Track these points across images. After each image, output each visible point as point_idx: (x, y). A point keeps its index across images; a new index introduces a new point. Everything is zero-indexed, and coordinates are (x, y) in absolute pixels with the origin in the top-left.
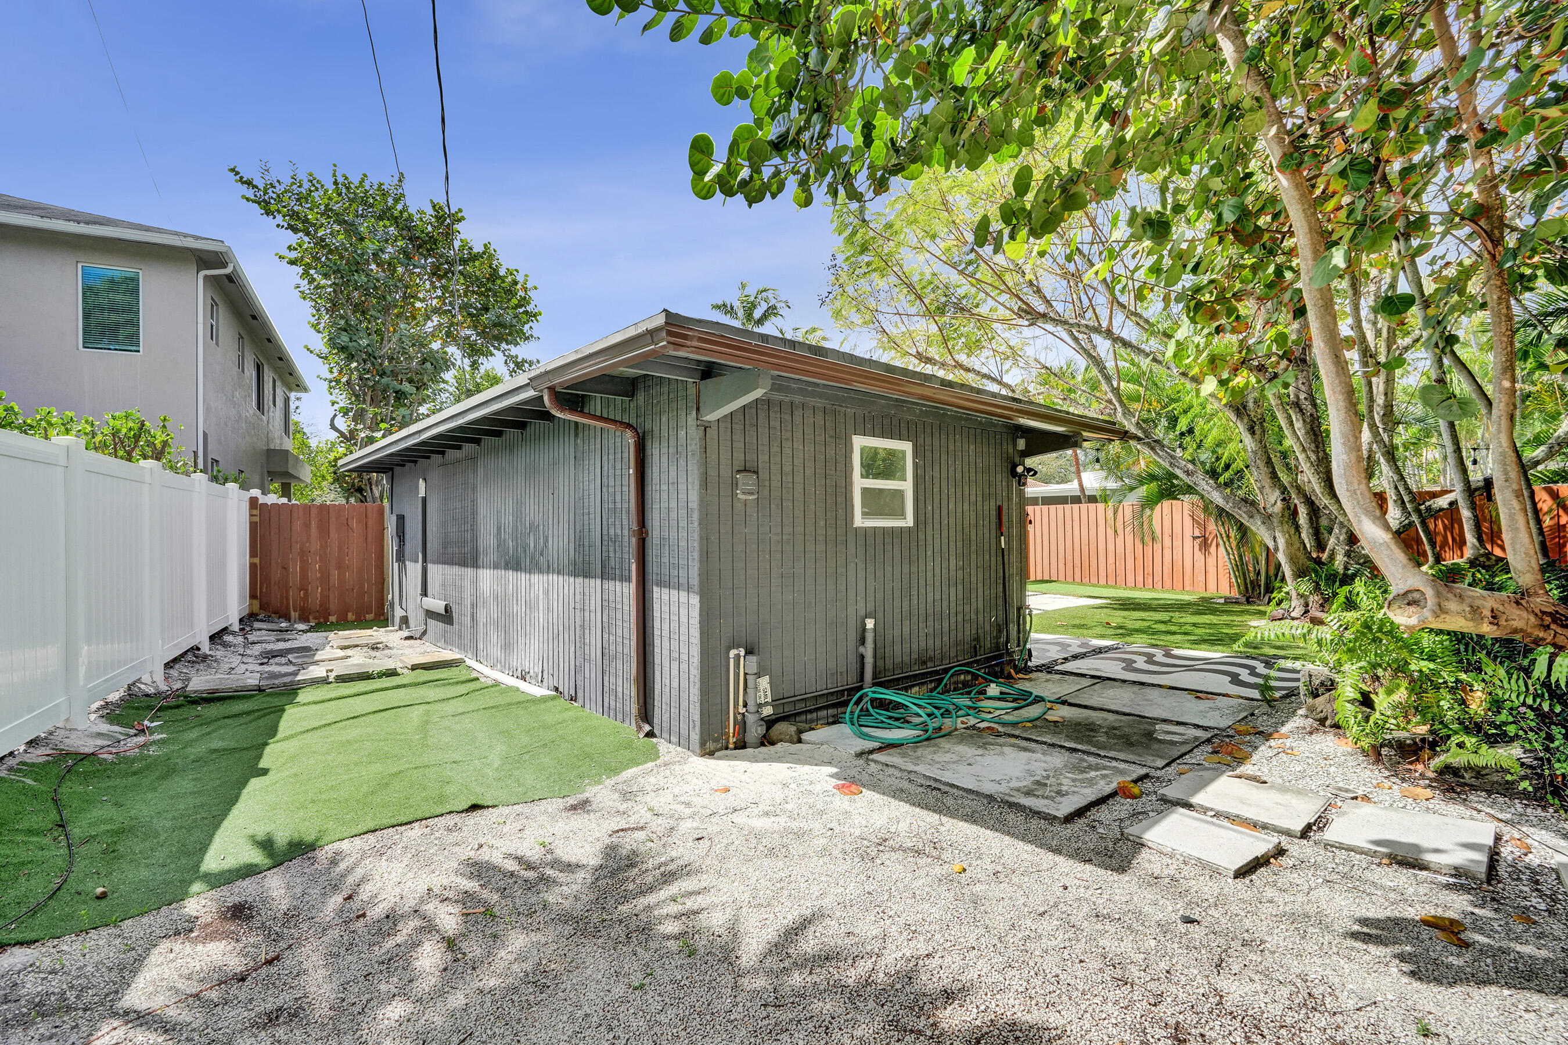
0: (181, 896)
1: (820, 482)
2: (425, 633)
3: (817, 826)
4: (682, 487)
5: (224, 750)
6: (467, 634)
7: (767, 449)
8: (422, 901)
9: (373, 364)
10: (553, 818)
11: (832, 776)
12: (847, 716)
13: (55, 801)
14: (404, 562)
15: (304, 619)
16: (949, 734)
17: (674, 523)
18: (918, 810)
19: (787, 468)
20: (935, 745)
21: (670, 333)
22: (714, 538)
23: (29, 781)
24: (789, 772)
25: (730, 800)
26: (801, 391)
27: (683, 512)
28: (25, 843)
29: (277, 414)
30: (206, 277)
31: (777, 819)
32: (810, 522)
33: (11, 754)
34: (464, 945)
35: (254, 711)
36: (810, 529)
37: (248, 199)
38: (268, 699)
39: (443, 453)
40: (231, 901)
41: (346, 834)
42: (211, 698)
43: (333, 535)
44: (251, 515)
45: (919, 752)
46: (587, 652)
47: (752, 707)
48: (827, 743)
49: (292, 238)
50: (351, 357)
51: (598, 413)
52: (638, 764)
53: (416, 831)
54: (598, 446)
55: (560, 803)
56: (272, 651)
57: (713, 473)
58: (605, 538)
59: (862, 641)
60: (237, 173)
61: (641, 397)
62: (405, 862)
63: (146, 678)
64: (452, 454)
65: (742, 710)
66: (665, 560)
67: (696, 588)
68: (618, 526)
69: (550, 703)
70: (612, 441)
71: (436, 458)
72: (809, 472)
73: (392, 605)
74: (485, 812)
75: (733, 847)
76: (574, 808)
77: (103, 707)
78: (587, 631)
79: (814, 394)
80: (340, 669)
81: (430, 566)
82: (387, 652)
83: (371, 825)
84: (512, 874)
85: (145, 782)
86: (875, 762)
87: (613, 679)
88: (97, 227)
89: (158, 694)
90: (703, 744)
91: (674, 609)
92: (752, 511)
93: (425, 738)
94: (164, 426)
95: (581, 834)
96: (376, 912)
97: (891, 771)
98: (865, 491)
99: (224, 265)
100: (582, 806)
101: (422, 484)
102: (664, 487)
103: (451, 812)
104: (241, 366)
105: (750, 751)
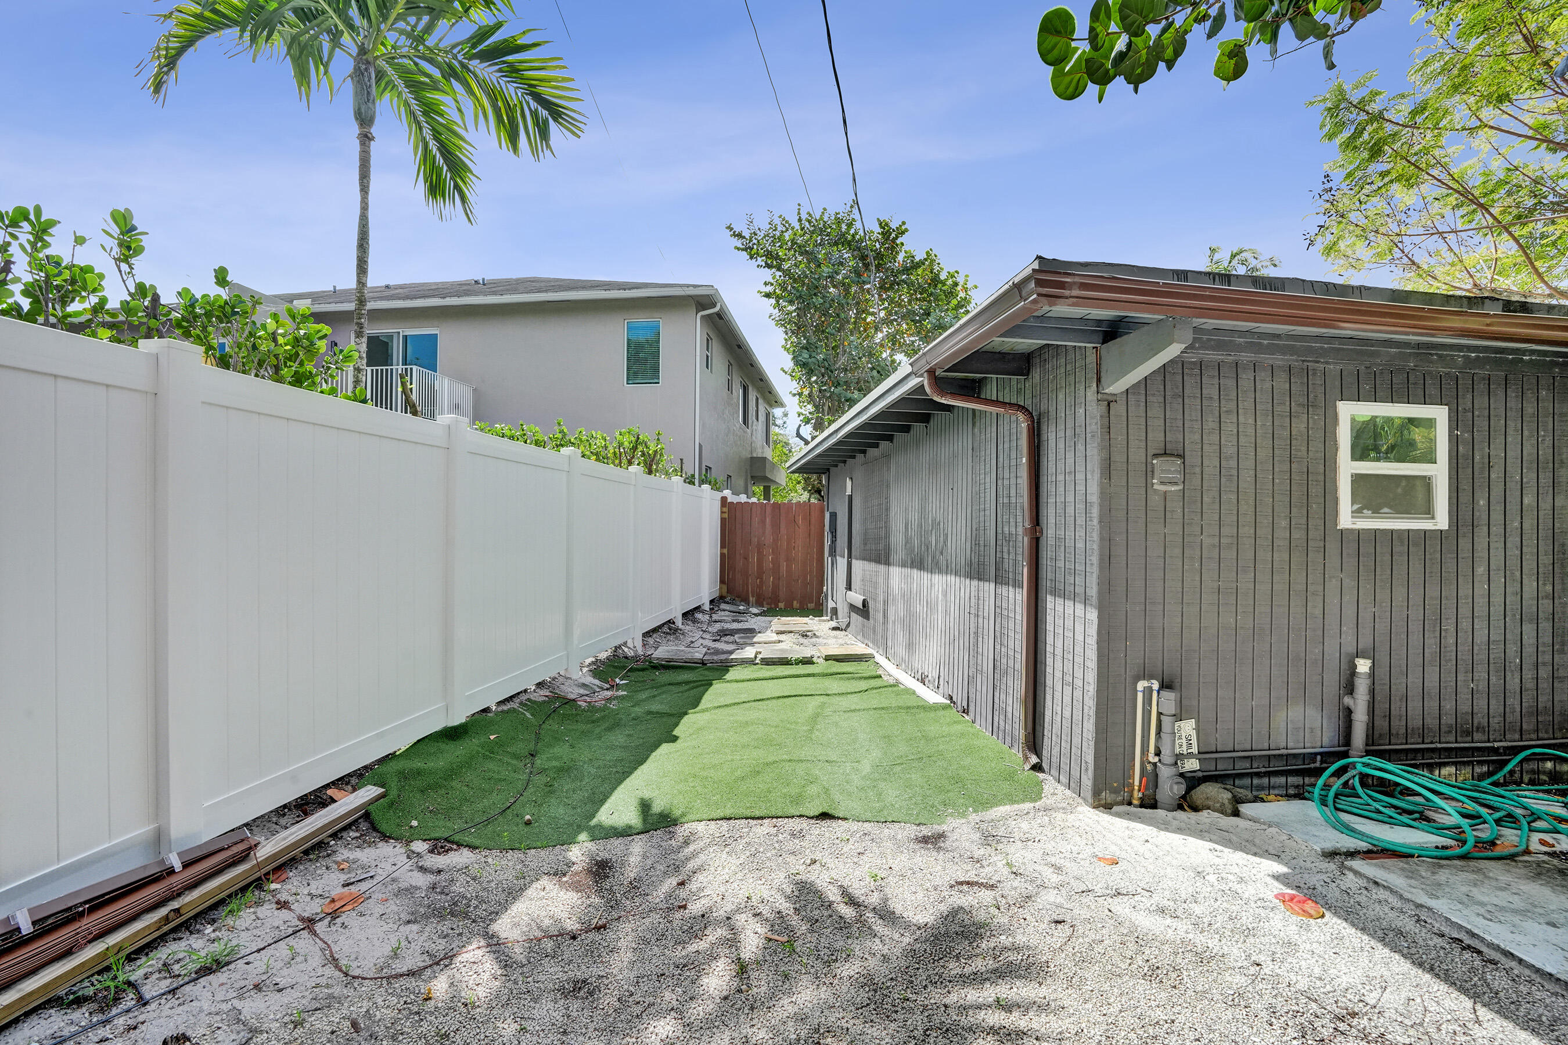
0: (571, 841)
1: (1282, 467)
2: (848, 625)
3: (1235, 952)
4: (1080, 476)
5: (657, 713)
6: (880, 629)
7: (1198, 425)
8: (738, 910)
9: (830, 377)
10: (899, 846)
11: (1277, 877)
12: (1317, 791)
13: (537, 734)
14: (835, 556)
15: (759, 604)
16: (1512, 857)
17: (1070, 520)
18: (1427, 977)
19: (1230, 450)
20: (1479, 871)
21: (1040, 283)
22: (1120, 539)
23: (528, 715)
24: (1211, 855)
25: (1115, 877)
26: (1251, 347)
27: (1081, 506)
28: (508, 764)
29: (759, 427)
30: (702, 317)
31: (1175, 923)
32: (1265, 521)
33: (525, 691)
34: (754, 975)
35: (691, 682)
36: (1264, 531)
37: (738, 249)
38: (706, 673)
39: (864, 452)
40: (603, 855)
41: (705, 816)
42: (668, 666)
43: (783, 531)
44: (722, 512)
45: (1443, 875)
46: (980, 662)
47: (1167, 756)
48: (1277, 825)
49: (768, 274)
50: (811, 372)
51: (994, 398)
52: (1013, 802)
53: (766, 827)
54: (994, 435)
55: (912, 831)
56: (727, 630)
57: (1118, 458)
58: (1000, 537)
59: (1350, 689)
60: (731, 229)
61: (1036, 375)
62: (741, 861)
63: (630, 644)
64: (872, 452)
65: (1153, 759)
66: (1060, 564)
67: (1094, 600)
68: (1013, 524)
69: (941, 713)
70: (1007, 427)
71: (860, 457)
72: (1264, 453)
73: (826, 596)
74: (834, 824)
75: (1100, 948)
76: (925, 840)
77: (593, 663)
78: (980, 639)
79: (1271, 349)
80: (767, 653)
81: (854, 561)
82: (814, 640)
83: (728, 813)
84: (831, 904)
85: (597, 730)
86: (1356, 873)
87: (1003, 696)
88: (635, 291)
89: (636, 658)
90: (1096, 793)
91: (1069, 623)
92: (1175, 506)
93: (811, 731)
94: (658, 439)
95: (919, 875)
96: (695, 908)
97: (1382, 894)
98: (1358, 480)
99: (714, 305)
100: (933, 841)
101: (849, 483)
102: (1060, 477)
103: (801, 816)
104: (730, 388)
105: (1160, 813)
